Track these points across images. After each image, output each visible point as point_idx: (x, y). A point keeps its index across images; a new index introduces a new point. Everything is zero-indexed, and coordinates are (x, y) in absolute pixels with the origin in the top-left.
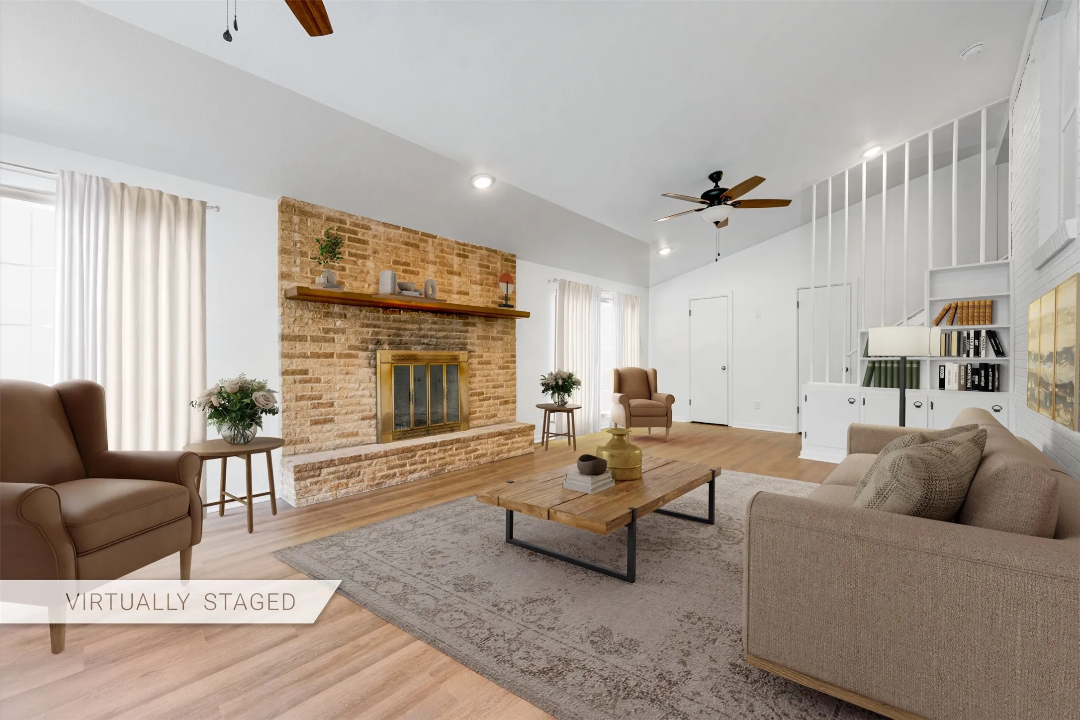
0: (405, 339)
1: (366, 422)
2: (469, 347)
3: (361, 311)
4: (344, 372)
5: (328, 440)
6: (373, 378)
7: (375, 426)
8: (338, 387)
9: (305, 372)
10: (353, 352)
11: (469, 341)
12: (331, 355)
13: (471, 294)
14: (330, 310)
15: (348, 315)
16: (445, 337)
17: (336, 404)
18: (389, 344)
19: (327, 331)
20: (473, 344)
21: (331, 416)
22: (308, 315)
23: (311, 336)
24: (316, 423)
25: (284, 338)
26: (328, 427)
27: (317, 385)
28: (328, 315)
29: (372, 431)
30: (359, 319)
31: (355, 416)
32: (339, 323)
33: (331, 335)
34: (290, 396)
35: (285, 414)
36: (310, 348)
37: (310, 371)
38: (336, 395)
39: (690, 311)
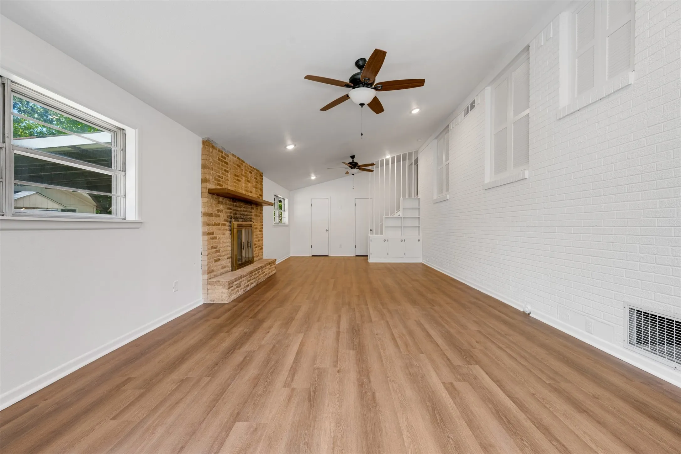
0: (238, 215)
1: (229, 260)
2: (252, 220)
3: (227, 200)
4: (223, 233)
5: (219, 270)
6: (230, 236)
7: (230, 262)
8: (221, 241)
9: (212, 233)
10: (225, 222)
11: (252, 217)
12: (218, 225)
13: (253, 192)
14: (219, 200)
15: (224, 203)
16: (247, 215)
17: (221, 250)
18: (234, 219)
19: (219, 211)
20: (253, 219)
21: (219, 257)
22: (214, 202)
23: (215, 214)
24: (216, 261)
25: (206, 214)
26: (218, 263)
27: (216, 240)
28: (219, 202)
29: (230, 265)
30: (226, 205)
31: (226, 257)
32: (221, 207)
33: (219, 213)
34: (210, 247)
35: (208, 256)
36: (214, 220)
37: (214, 232)
38: (221, 245)
39: (311, 204)
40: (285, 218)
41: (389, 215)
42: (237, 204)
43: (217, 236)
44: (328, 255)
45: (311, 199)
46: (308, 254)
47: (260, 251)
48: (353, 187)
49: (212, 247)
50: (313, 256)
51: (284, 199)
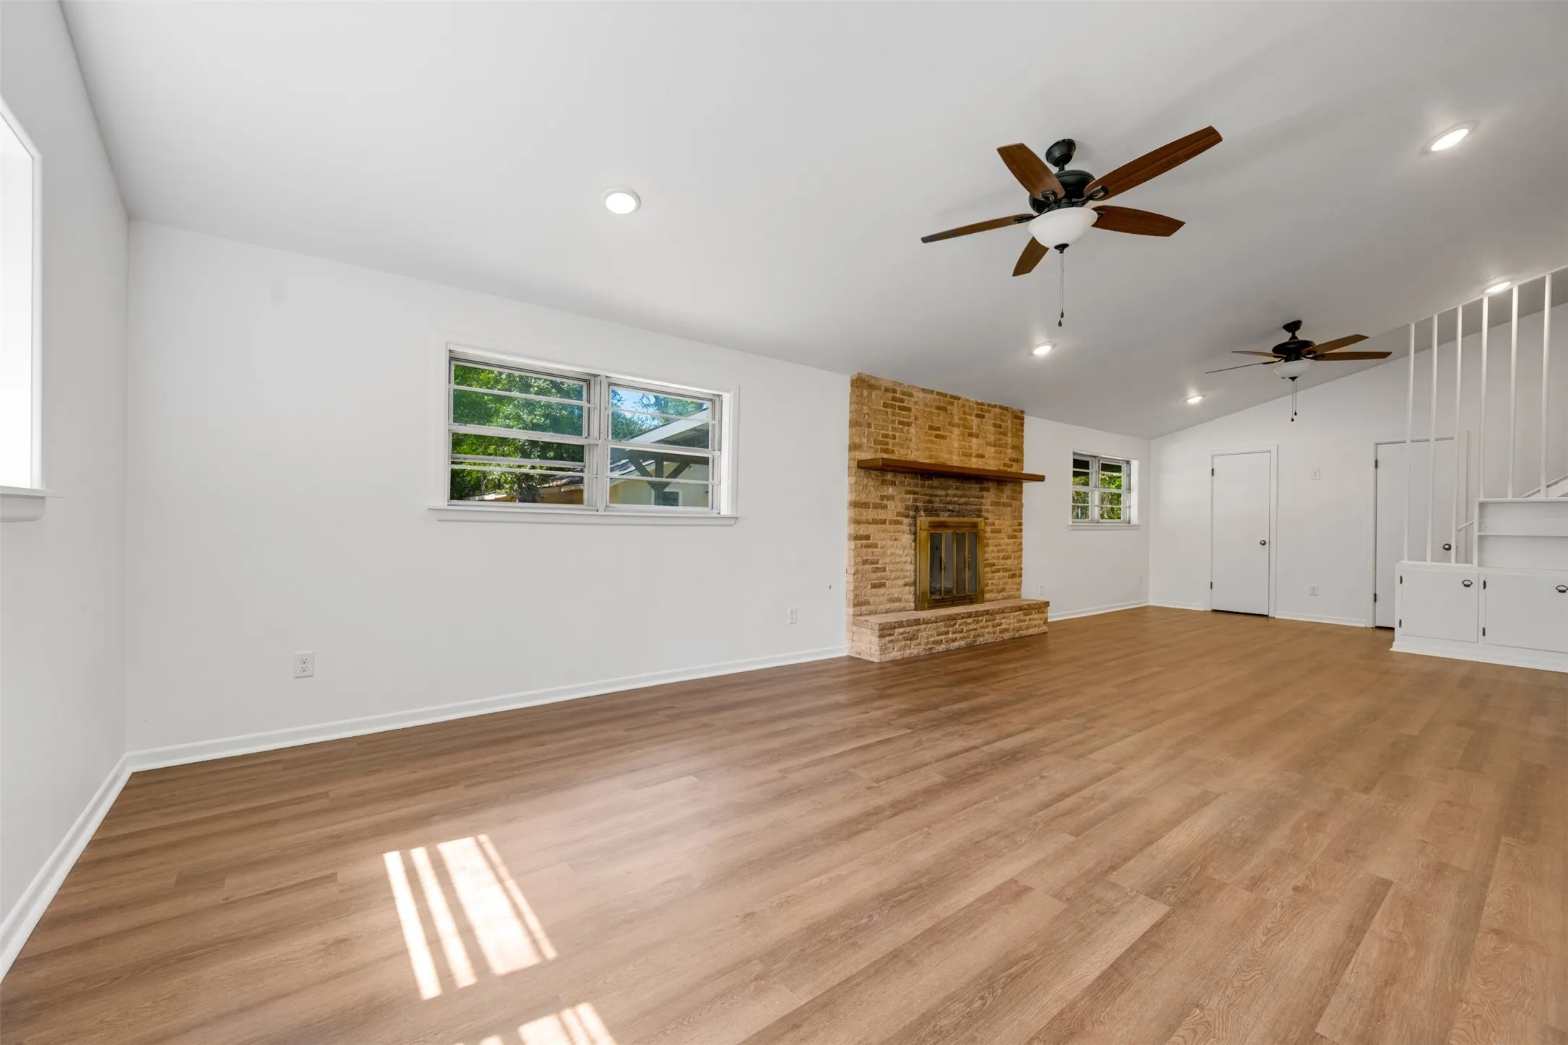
0: (936, 505)
1: (907, 588)
2: (984, 514)
3: (905, 478)
4: (893, 538)
5: (881, 603)
6: (913, 544)
7: (913, 593)
8: (889, 552)
9: (868, 537)
10: (899, 518)
11: (983, 507)
12: (883, 522)
13: (986, 456)
14: (885, 478)
15: (897, 483)
16: (966, 504)
17: (887, 569)
18: (924, 511)
19: (883, 498)
20: (987, 511)
21: (884, 581)
22: (871, 483)
23: (873, 504)
24: (874, 586)
25: (855, 505)
26: (881, 591)
27: (875, 550)
28: (884, 482)
29: (911, 597)
30: (904, 486)
31: (900, 582)
32: (890, 491)
33: (885, 502)
34: (859, 560)
35: (855, 576)
36: (871, 514)
37: (871, 536)
38: (887, 560)
39: (1213, 470)
40: (1130, 507)
41: (1506, 497)
42: (936, 482)
43: (879, 543)
44: (1267, 614)
45: (1213, 456)
46: (1201, 604)
47: (1010, 581)
48: (1291, 415)
49: (865, 562)
50: (1215, 611)
51: (1128, 462)
